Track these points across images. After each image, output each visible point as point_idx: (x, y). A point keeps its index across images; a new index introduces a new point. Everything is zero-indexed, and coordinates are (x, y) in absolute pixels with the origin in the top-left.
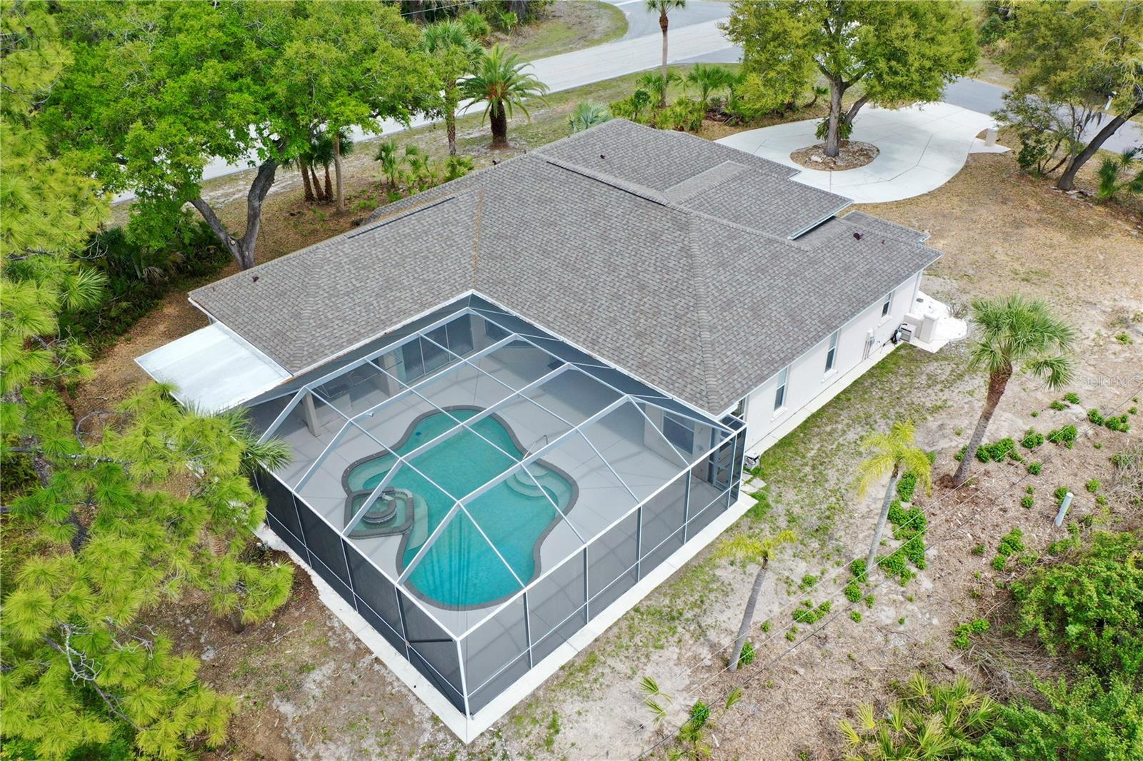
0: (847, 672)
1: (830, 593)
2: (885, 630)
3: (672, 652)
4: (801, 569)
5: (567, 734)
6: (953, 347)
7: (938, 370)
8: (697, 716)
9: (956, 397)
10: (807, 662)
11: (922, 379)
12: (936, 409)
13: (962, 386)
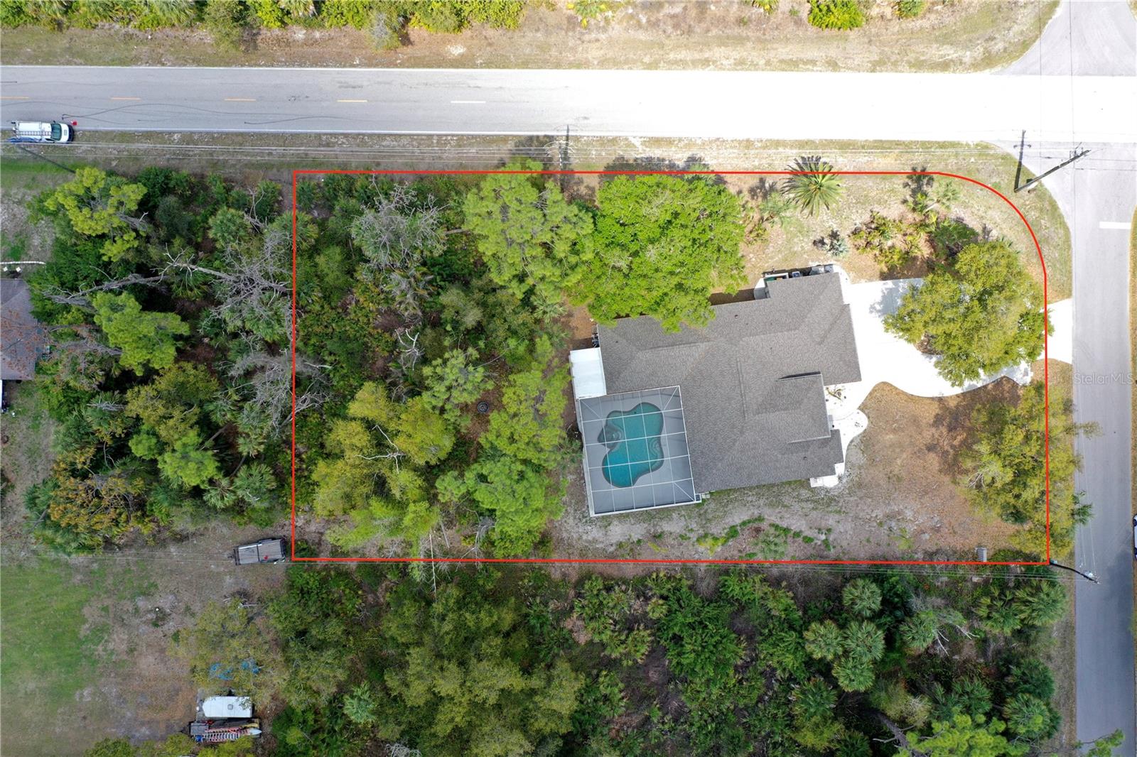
0: (679, 554)
1: (694, 536)
2: (697, 552)
3: (646, 525)
4: (694, 526)
5: (611, 527)
6: (822, 488)
7: (805, 493)
8: (639, 541)
9: (796, 506)
10: (673, 546)
11: (795, 494)
12: (785, 506)
13: (804, 505)
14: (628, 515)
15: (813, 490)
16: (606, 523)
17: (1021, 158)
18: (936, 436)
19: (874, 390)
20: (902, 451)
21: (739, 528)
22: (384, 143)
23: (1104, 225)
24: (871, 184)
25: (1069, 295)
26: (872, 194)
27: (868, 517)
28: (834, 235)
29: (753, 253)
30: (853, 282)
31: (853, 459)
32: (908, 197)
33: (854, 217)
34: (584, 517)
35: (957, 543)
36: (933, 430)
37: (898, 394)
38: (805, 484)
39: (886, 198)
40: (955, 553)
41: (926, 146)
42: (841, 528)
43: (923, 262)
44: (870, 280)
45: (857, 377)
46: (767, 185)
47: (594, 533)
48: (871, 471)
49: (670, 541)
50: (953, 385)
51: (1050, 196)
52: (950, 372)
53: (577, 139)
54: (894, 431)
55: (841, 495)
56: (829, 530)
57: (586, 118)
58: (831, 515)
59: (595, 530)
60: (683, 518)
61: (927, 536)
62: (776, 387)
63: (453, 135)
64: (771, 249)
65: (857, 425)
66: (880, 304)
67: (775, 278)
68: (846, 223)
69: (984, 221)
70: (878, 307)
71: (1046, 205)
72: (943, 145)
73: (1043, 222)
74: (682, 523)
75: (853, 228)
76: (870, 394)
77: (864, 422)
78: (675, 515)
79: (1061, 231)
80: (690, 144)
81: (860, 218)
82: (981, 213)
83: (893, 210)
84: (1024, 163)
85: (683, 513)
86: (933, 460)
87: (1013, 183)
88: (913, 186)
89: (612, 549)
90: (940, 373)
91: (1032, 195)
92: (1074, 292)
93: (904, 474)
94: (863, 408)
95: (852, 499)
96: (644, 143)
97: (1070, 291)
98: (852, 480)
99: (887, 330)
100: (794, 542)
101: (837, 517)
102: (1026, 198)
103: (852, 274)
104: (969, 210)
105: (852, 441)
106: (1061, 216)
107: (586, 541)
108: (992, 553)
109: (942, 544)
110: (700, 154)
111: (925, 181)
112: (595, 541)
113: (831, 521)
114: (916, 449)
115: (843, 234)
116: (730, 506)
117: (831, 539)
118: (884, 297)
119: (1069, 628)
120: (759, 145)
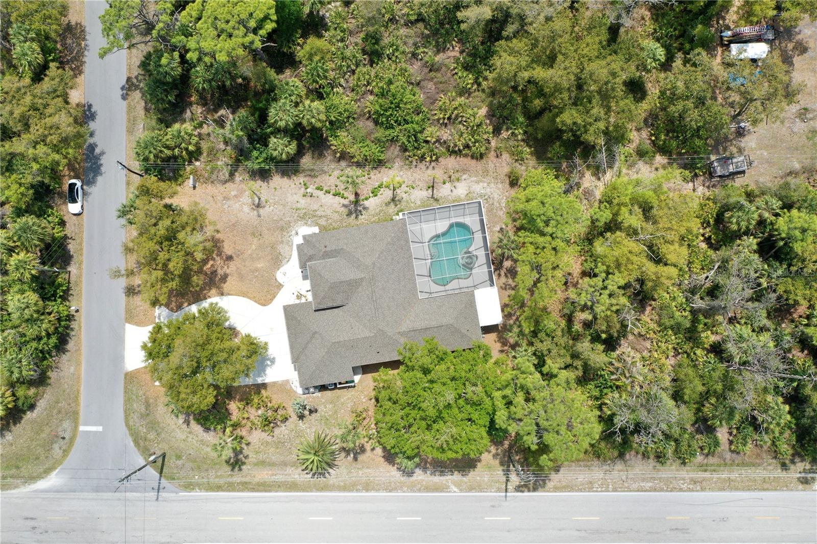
0: (414, 174)
1: (404, 188)
2: (401, 176)
3: (440, 195)
4: (404, 195)
5: (466, 192)
6: (310, 226)
7: (323, 222)
8: (444, 183)
9: (329, 212)
10: (419, 180)
11: (330, 221)
12: (336, 212)
13: (323, 214)
14: (454, 201)
15: (317, 224)
16: (470, 195)
17: (160, 480)
18: (226, 267)
19: (272, 300)
20: (251, 255)
21: (371, 195)
22: (651, 484)
23: (100, 429)
24: (273, 458)
25: (126, 374)
26: (272, 449)
27: (276, 206)
28: (301, 417)
29: (362, 402)
30: (287, 381)
31: (287, 248)
32: (245, 447)
33: (287, 432)
34: (486, 199)
35: (210, 189)
36: (228, 271)
37: (255, 297)
38: (323, 229)
39: (262, 447)
40: (212, 182)
41: (231, 487)
42: (296, 198)
43: (235, 398)
44: (275, 383)
45: (287, 309)
46: (352, 455)
47: (478, 188)
48: (274, 239)
49: (421, 184)
50: (217, 304)
51: (139, 450)
52: (219, 313)
53: (499, 490)
54: (257, 270)
55: (296, 221)
56: (304, 196)
57: (493, 506)
58: (303, 207)
59: (478, 190)
60: (413, 201)
61: (233, 193)
62: (347, 299)
63: (597, 491)
64: (349, 405)
65: (285, 274)
66: (268, 365)
67: (347, 382)
68: (293, 426)
69: (189, 430)
70: (269, 363)
71: (142, 444)
72: (219, 488)
73: (145, 431)
74: (413, 197)
75: (287, 423)
76: (275, 297)
77: (279, 276)
78: (419, 203)
79: (131, 423)
80: (412, 488)
81: (282, 431)
82: (191, 436)
83: (257, 437)
84: (159, 475)
85: (412, 205)
86: (228, 249)
87: (166, 460)
88: (241, 456)
89: (465, 177)
90: (226, 312)
91: (152, 451)
92: (123, 377)
93: (250, 238)
94: (280, 286)
95: (288, 219)
96: (448, 487)
97: (125, 378)
98: (288, 232)
99: (266, 344)
100: (330, 186)
101: (299, 206)
102: (157, 449)
103: (289, 387)
104: (200, 438)
105: (288, 261)
106: (132, 435)
107: (484, 182)
108: (186, 183)
109: (221, 188)
110: (404, 479)
111: (232, 460)
112: (477, 182)
113: (303, 202)
114: (241, 257)
115: (294, 417)
116: (377, 211)
117: (303, 189)
118: (264, 371)
119: (130, 131)
120: (358, 487)
